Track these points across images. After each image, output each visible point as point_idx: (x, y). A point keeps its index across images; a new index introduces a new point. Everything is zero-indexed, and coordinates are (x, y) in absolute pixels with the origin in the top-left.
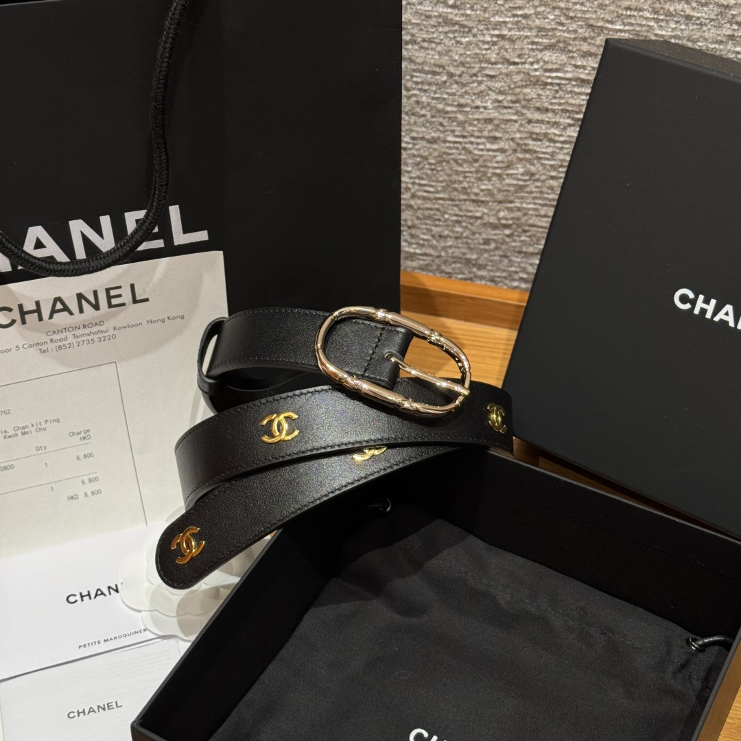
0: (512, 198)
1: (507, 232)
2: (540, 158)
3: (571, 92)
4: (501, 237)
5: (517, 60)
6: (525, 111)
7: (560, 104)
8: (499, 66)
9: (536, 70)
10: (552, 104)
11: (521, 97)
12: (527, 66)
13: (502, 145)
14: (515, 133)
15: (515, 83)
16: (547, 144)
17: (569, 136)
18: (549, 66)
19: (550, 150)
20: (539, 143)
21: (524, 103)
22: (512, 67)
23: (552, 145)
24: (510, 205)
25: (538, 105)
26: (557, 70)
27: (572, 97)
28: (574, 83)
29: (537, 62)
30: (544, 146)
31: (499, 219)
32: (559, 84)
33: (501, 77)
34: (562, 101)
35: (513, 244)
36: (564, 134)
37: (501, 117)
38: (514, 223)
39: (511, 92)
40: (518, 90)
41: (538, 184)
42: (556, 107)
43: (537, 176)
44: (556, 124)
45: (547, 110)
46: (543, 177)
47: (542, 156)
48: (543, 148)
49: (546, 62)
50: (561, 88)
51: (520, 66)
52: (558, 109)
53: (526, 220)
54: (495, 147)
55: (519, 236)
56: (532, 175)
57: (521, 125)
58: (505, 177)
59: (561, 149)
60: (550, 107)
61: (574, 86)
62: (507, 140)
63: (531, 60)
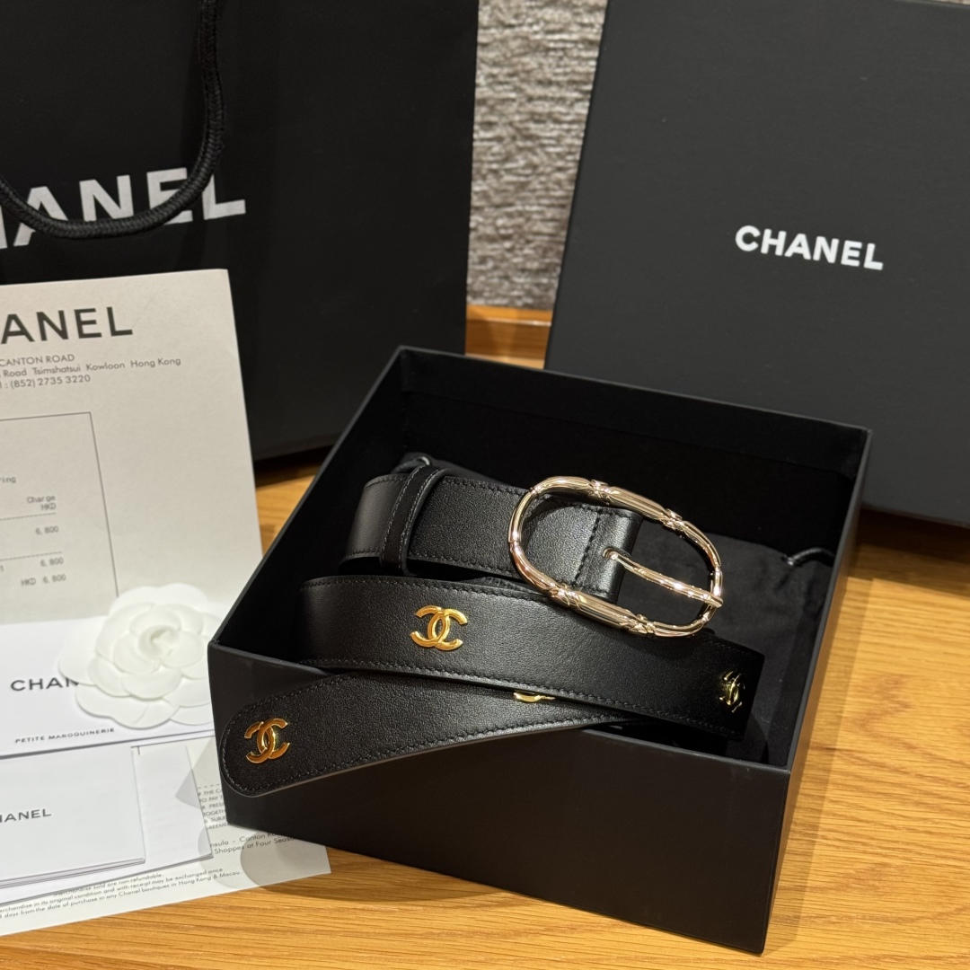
0: (511, 200)
1: (507, 244)
2: (543, 146)
3: (578, 58)
4: (499, 252)
5: (513, 22)
6: (524, 86)
7: (565, 74)
8: (493, 31)
9: (536, 33)
10: (556, 74)
11: (519, 68)
12: (525, 29)
13: (498, 131)
14: (513, 114)
15: (512, 51)
16: (552, 126)
17: (578, 114)
18: (552, 27)
19: (555, 134)
20: (542, 126)
21: (523, 75)
22: (508, 32)
23: (557, 126)
24: (509, 210)
25: (540, 76)
26: (560, 31)
27: (580, 64)
28: (581, 46)
29: (537, 22)
30: (548, 129)
31: (497, 228)
32: (563, 49)
33: (495, 44)
34: (568, 70)
35: (516, 260)
36: (571, 111)
37: (496, 96)
38: (515, 233)
39: (507, 63)
40: (515, 60)
41: (543, 179)
42: (560, 78)
43: (541, 169)
44: (562, 100)
45: (550, 83)
46: (549, 170)
47: (546, 142)
48: (547, 131)
49: (547, 22)
50: (566, 54)
51: (517, 30)
52: (563, 81)
53: (530, 228)
54: (489, 135)
55: (521, 249)
56: (535, 167)
57: (521, 104)
58: (503, 173)
59: (569, 131)
60: (554, 79)
61: (580, 50)
62: (504, 125)
63: (530, 20)
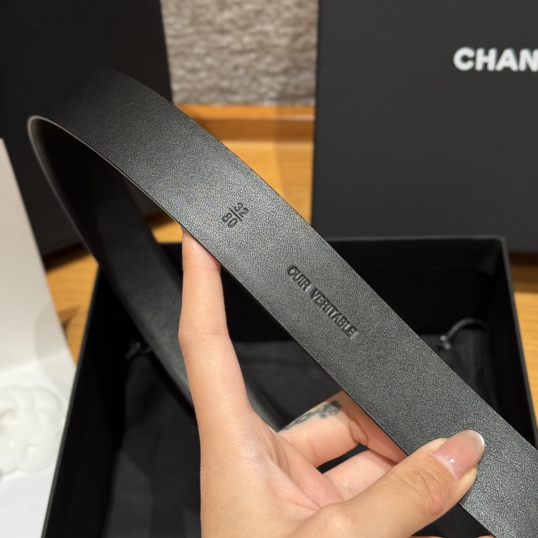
0: (252, 23)
1: (253, 56)
4: (248, 62)
24: (252, 30)
31: (244, 45)
35: (261, 67)
38: (258, 47)
53: (269, 42)
55: (264, 58)
